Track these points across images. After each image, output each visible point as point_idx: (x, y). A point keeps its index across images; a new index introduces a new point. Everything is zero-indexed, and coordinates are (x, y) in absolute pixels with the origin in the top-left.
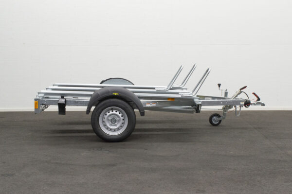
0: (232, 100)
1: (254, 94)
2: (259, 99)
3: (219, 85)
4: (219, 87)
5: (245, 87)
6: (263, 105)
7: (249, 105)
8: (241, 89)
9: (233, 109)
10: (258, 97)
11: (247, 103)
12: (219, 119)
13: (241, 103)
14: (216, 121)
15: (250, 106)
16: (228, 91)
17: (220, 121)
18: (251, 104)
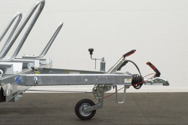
0: (108, 74)
1: (149, 64)
2: (158, 74)
3: (91, 51)
4: (91, 53)
5: (132, 52)
6: (166, 84)
7: (141, 85)
8: (125, 56)
9: (113, 91)
10: (156, 70)
11: (138, 81)
12: (92, 108)
13: (126, 81)
14: (86, 113)
15: (143, 85)
16: (106, 61)
17: (94, 112)
18: (145, 83)
